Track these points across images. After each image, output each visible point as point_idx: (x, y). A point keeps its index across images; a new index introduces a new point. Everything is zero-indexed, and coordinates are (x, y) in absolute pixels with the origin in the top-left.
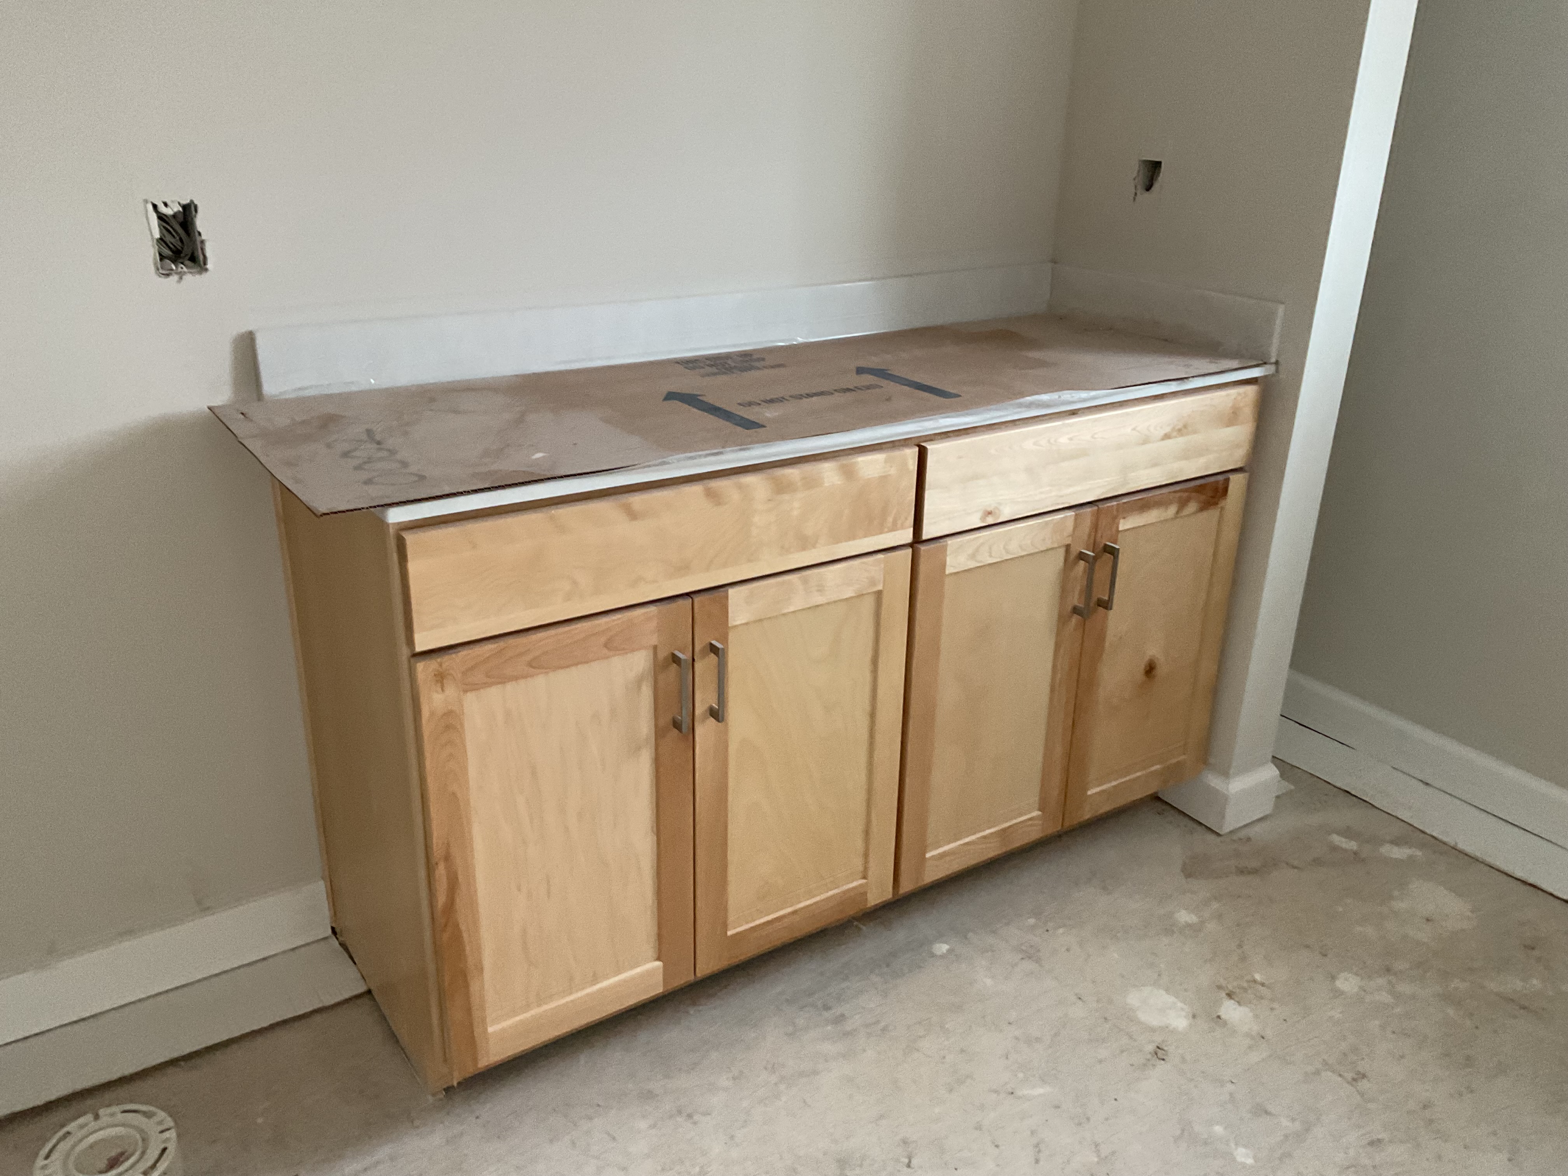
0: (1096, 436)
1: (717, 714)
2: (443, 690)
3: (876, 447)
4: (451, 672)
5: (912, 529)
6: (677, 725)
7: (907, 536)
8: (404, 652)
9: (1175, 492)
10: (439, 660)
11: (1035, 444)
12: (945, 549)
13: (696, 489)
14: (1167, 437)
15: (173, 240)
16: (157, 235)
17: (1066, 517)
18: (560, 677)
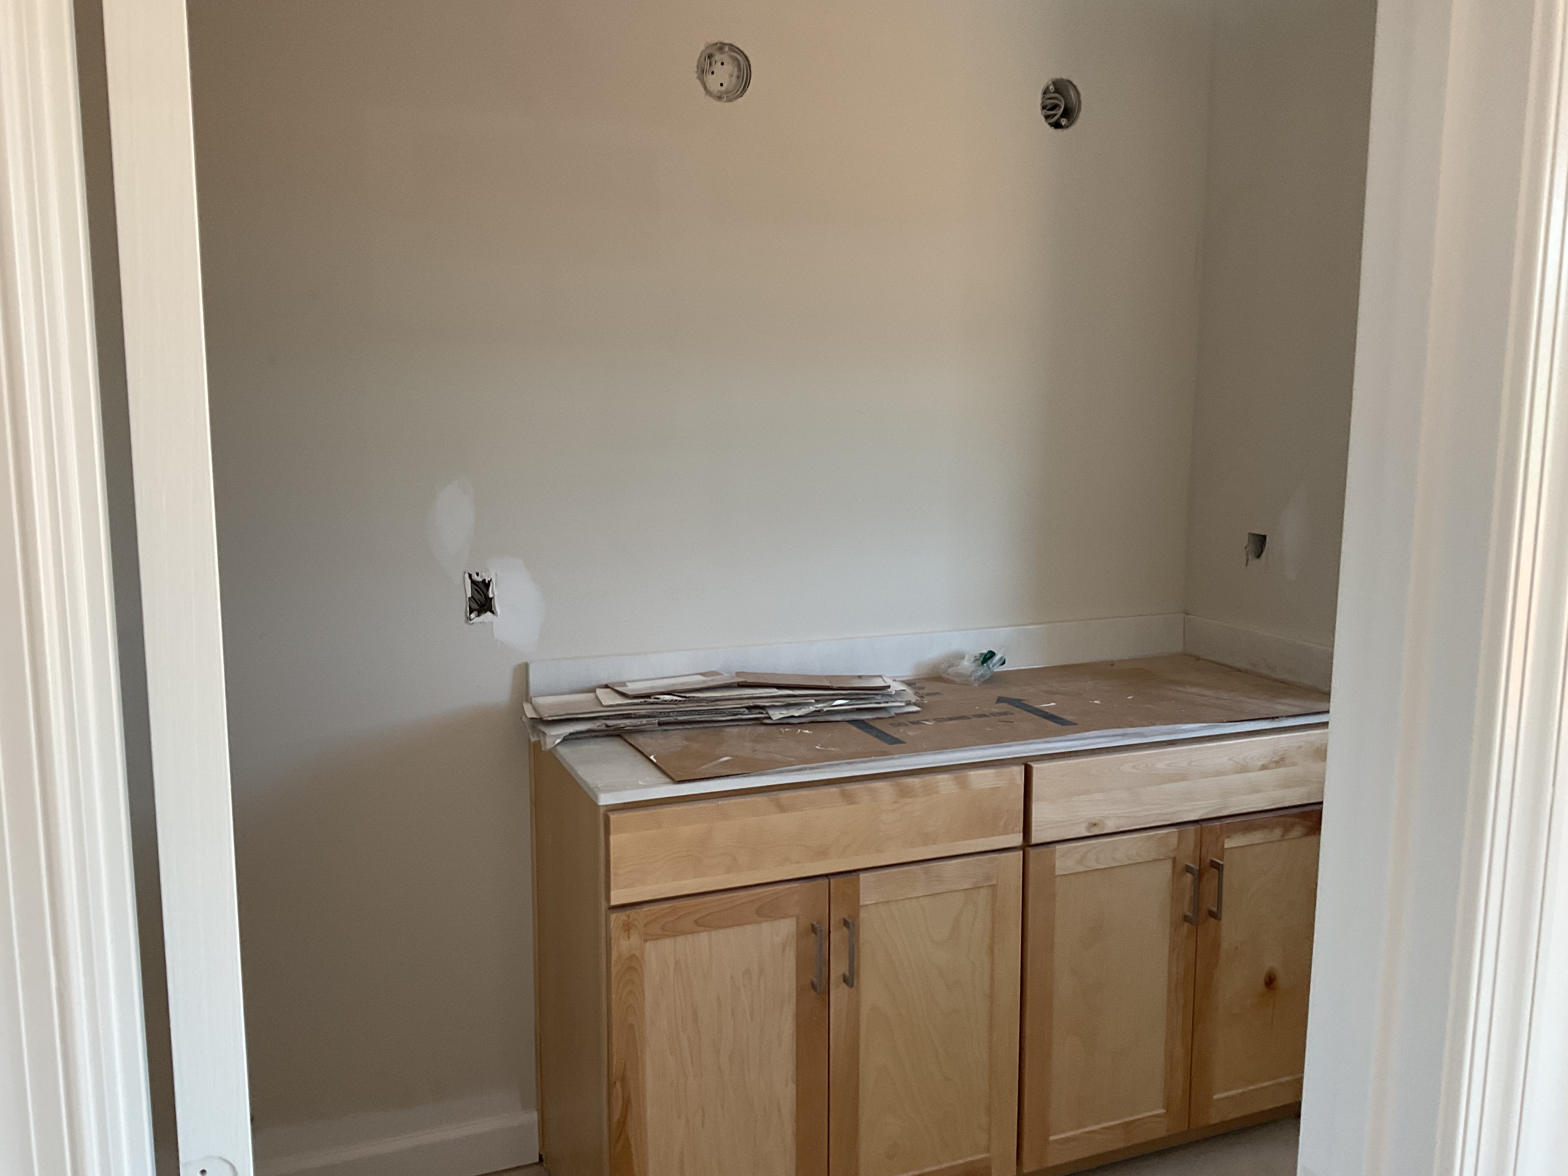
0: (1193, 764)
1: (849, 980)
2: (629, 938)
3: (989, 763)
4: (636, 923)
5: (1022, 834)
6: (813, 986)
7: (1017, 839)
8: (604, 906)
9: (1281, 816)
10: (628, 912)
11: (1134, 767)
12: (1053, 852)
13: (834, 790)
14: (1264, 767)
15: (480, 596)
16: (469, 595)
17: (1169, 832)
18: (719, 935)
